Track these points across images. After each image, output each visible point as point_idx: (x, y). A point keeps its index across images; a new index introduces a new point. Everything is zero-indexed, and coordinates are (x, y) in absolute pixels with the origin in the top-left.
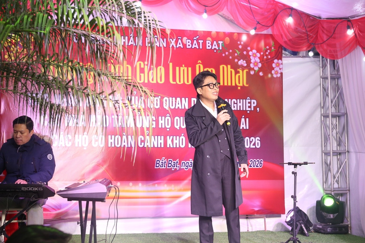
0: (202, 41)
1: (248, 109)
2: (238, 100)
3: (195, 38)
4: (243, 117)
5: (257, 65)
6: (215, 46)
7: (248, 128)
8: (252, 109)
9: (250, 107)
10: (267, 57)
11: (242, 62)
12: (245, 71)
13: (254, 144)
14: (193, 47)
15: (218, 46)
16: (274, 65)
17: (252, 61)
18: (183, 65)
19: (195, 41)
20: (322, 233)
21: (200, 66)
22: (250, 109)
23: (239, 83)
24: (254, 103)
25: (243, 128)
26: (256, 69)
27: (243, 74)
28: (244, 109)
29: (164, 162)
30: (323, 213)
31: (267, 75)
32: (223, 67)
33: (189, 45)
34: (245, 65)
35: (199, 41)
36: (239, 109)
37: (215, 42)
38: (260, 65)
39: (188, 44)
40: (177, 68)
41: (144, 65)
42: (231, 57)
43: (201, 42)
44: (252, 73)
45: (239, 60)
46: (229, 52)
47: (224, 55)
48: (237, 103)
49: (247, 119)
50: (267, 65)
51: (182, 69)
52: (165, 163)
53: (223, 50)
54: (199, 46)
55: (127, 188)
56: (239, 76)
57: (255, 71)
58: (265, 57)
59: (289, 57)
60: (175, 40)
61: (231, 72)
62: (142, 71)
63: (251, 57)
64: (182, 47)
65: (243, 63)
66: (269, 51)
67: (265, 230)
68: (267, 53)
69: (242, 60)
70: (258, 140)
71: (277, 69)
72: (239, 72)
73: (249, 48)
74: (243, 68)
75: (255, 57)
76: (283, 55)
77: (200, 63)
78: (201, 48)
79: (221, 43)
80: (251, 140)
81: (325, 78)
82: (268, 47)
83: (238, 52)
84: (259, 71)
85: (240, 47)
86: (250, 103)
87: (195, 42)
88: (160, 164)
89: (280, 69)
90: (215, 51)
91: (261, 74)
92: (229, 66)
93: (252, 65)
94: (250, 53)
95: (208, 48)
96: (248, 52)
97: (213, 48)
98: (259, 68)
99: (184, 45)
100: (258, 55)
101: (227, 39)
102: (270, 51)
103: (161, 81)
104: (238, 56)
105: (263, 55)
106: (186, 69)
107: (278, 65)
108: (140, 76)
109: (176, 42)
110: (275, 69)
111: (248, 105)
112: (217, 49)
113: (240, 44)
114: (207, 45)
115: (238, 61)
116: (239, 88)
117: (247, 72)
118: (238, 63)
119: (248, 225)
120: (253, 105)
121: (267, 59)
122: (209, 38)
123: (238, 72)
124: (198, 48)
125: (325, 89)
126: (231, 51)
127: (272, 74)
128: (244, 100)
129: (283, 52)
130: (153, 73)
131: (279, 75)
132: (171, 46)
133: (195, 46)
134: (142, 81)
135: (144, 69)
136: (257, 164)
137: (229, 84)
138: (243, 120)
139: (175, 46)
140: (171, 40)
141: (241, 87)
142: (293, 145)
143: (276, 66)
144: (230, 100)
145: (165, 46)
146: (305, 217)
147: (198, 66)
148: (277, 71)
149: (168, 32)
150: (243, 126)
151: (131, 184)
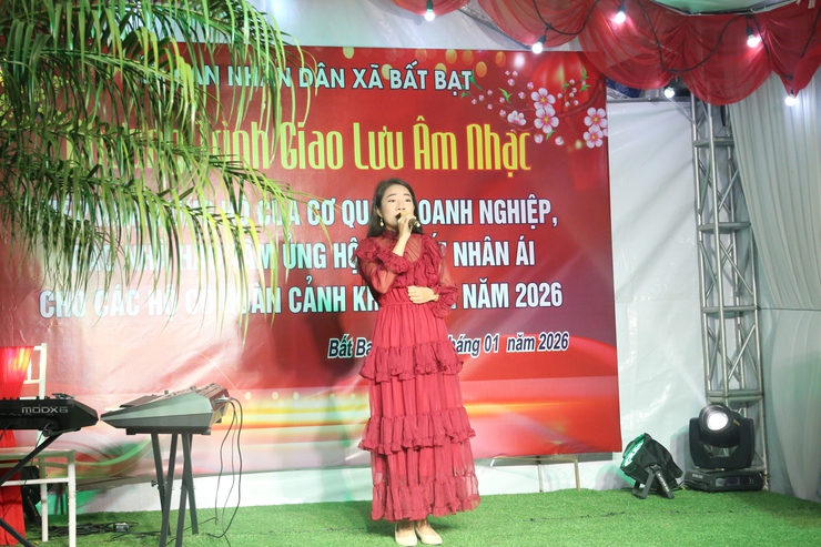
0: (425, 72)
1: (531, 220)
2: (509, 202)
3: (409, 66)
4: (522, 238)
5: (549, 123)
6: (455, 83)
7: (532, 263)
8: (542, 221)
9: (536, 216)
10: (572, 104)
11: (515, 117)
12: (523, 136)
13: (549, 299)
14: (405, 87)
15: (462, 81)
16: (587, 121)
17: (539, 113)
18: (385, 128)
19: (410, 72)
20: (703, 491)
21: (421, 129)
22: (536, 221)
23: (510, 164)
24: (545, 206)
25: (522, 262)
26: (548, 130)
27: (518, 144)
28: (524, 221)
29: (347, 343)
30: (706, 446)
31: (574, 143)
32: (474, 129)
33: (396, 83)
34: (523, 122)
35: (419, 72)
36: (510, 221)
37: (454, 74)
38: (556, 122)
39: (393, 79)
40: (371, 135)
41: (298, 129)
42: (490, 107)
43: (423, 73)
44: (538, 139)
45: (509, 112)
46: (486, 96)
47: (474, 102)
48: (506, 209)
49: (531, 243)
50: (572, 123)
51: (381, 135)
52: (350, 345)
53: (474, 91)
54: (418, 83)
55: (266, 404)
56: (510, 148)
57: (545, 135)
58: (567, 104)
59: (622, 102)
60: (363, 71)
61: (492, 138)
63: (536, 105)
64: (381, 87)
65: (517, 119)
66: (575, 90)
67: (577, 489)
68: (572, 95)
69: (515, 112)
70: (556, 288)
71: (594, 129)
72: (509, 139)
73: (530, 85)
75: (544, 104)
76: (608, 98)
77: (421, 122)
78: (423, 87)
79: (466, 74)
80: (541, 289)
81: (704, 146)
82: (572, 81)
83: (505, 93)
84: (554, 136)
85: (511, 82)
86: (536, 206)
87: (410, 74)
88: (339, 349)
89: (602, 129)
90: (455, 93)
91: (559, 141)
92: (487, 127)
93: (538, 124)
94: (534, 96)
95: (438, 87)
96: (528, 93)
97: (450, 88)
98: (553, 128)
99: (386, 83)
100: (552, 99)
101: (482, 66)
102: (578, 90)
103: (335, 163)
104: (506, 103)
105: (562, 99)
106: (390, 135)
107: (597, 120)
108: (289, 155)
109: (367, 78)
110: (590, 129)
111: (532, 211)
112: (460, 88)
113: (511, 76)
114: (437, 80)
115: (507, 115)
116: (510, 175)
117: (527, 137)
118: (506, 118)
119: (540, 479)
120: (542, 212)
121: (572, 107)
122: (441, 66)
124: (415, 87)
125: (704, 171)
126: (490, 92)
127: (583, 141)
128: (523, 202)
129: (608, 89)
130: (316, 147)
131: (599, 143)
132: (355, 86)
133: (410, 83)
134: (293, 166)
135: (296, 139)
136: (555, 341)
137: (489, 167)
138: (521, 245)
139: (365, 86)
140: (355, 71)
141: (514, 172)
142: (635, 299)
143: (594, 123)
144: (490, 202)
145: (342, 85)
146: (665, 457)
147: (416, 128)
148: (595, 134)
149: (349, 54)
150: (522, 259)
151: (275, 395)
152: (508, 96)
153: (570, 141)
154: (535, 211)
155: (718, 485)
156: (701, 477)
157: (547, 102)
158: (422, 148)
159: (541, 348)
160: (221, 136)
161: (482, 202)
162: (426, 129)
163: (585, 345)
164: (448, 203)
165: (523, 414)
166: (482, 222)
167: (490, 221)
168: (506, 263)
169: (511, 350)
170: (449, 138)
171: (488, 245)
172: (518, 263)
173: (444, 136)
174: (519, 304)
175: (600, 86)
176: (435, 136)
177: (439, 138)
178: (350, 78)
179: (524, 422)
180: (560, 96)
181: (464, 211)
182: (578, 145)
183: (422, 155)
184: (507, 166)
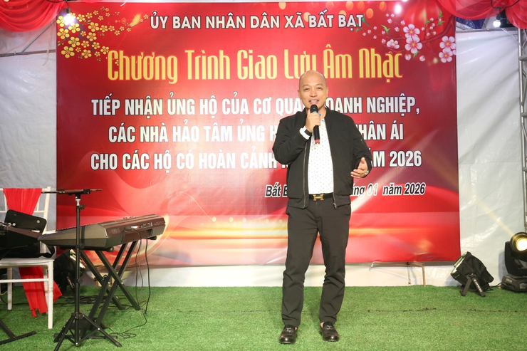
0: (332, 16)
1: (401, 110)
2: (387, 98)
3: (322, 13)
4: (395, 122)
5: (415, 47)
6: (352, 23)
7: (402, 138)
8: (409, 111)
9: (405, 107)
10: (432, 34)
11: (392, 43)
12: (397, 56)
13: (412, 161)
15: (357, 21)
16: (442, 45)
17: (408, 41)
18: (305, 52)
19: (322, 16)
20: (512, 291)
21: (328, 52)
22: (405, 111)
23: (388, 74)
24: (411, 101)
25: (395, 137)
26: (415, 52)
27: (393, 61)
28: (397, 111)
29: (277, 188)
30: (516, 261)
31: (432, 59)
32: (364, 52)
33: (313, 24)
34: (398, 47)
35: (328, 17)
36: (387, 111)
37: (351, 17)
38: (420, 46)
39: (311, 21)
40: (296, 57)
41: (249, 54)
42: (375, 37)
43: (330, 17)
44: (408, 58)
45: (388, 40)
46: (373, 30)
47: (364, 34)
48: (385, 103)
50: (431, 46)
51: (302, 57)
52: (279, 189)
53: (364, 27)
54: (327, 23)
55: (225, 225)
56: (388, 64)
57: (412, 55)
58: (428, 34)
59: (468, 32)
60: (292, 17)
61: (376, 57)
62: (245, 62)
63: (407, 35)
64: (303, 26)
65: (393, 45)
66: (434, 25)
67: (423, 286)
68: (431, 28)
69: (392, 40)
70: (418, 155)
71: (447, 50)
73: (403, 23)
74: (394, 51)
75: (412, 35)
76: (457, 29)
77: (328, 48)
78: (330, 26)
79: (360, 17)
80: (407, 155)
81: (526, 60)
82: (432, 19)
83: (386, 28)
84: (419, 55)
85: (390, 21)
86: (405, 101)
87: (322, 18)
88: (272, 191)
89: (452, 50)
90: (352, 29)
91: (422, 59)
92: (373, 50)
93: (407, 47)
94: (405, 29)
95: (340, 25)
96: (401, 27)
97: (348, 26)
98: (418, 50)
99: (306, 24)
100: (418, 31)
101: (370, 12)
102: (436, 24)
103: (272, 75)
104: (386, 34)
105: (425, 31)
106: (308, 57)
107: (449, 44)
108: (243, 70)
109: (294, 22)
110: (444, 50)
111: (402, 104)
112: (355, 26)
113: (390, 17)
114: (340, 21)
115: (387, 42)
116: (388, 81)
117: (400, 57)
118: (386, 44)
119: (409, 276)
120: (409, 105)
121: (432, 36)
122: (343, 12)
123: (387, 58)
124: (325, 26)
126: (375, 28)
127: (439, 58)
128: (396, 98)
129: (458, 24)
130: (260, 65)
131: (450, 59)
132: (286, 26)
133: (322, 23)
134: (245, 77)
135: (247, 60)
136: (416, 189)
137: (373, 76)
138: (395, 126)
139: (292, 26)
140: (286, 17)
141: (391, 79)
142: (476, 161)
143: (446, 46)
144: (374, 99)
145: (278, 26)
146: (480, 269)
147: (325, 52)
148: (447, 54)
149: (283, 6)
150: (395, 135)
151: (231, 219)
152: (387, 30)
153: (429, 58)
154: (404, 104)
155: (521, 287)
156: (511, 281)
157: (414, 33)
158: (329, 64)
159: (406, 193)
160: (200, 60)
161: (369, 99)
162: (332, 52)
163: (436, 191)
164: (346, 99)
165: (392, 235)
166: (369, 111)
167: (374, 111)
168: (384, 138)
169: (385, 194)
170: (347, 58)
171: (372, 127)
172: (392, 138)
173: (343, 57)
174: (392, 164)
175: (452, 22)
176: (337, 57)
177: (340, 58)
178: (283, 21)
179: (393, 240)
180: (423, 29)
181: (356, 105)
182: (435, 61)
183: (329, 69)
184: (386, 75)
